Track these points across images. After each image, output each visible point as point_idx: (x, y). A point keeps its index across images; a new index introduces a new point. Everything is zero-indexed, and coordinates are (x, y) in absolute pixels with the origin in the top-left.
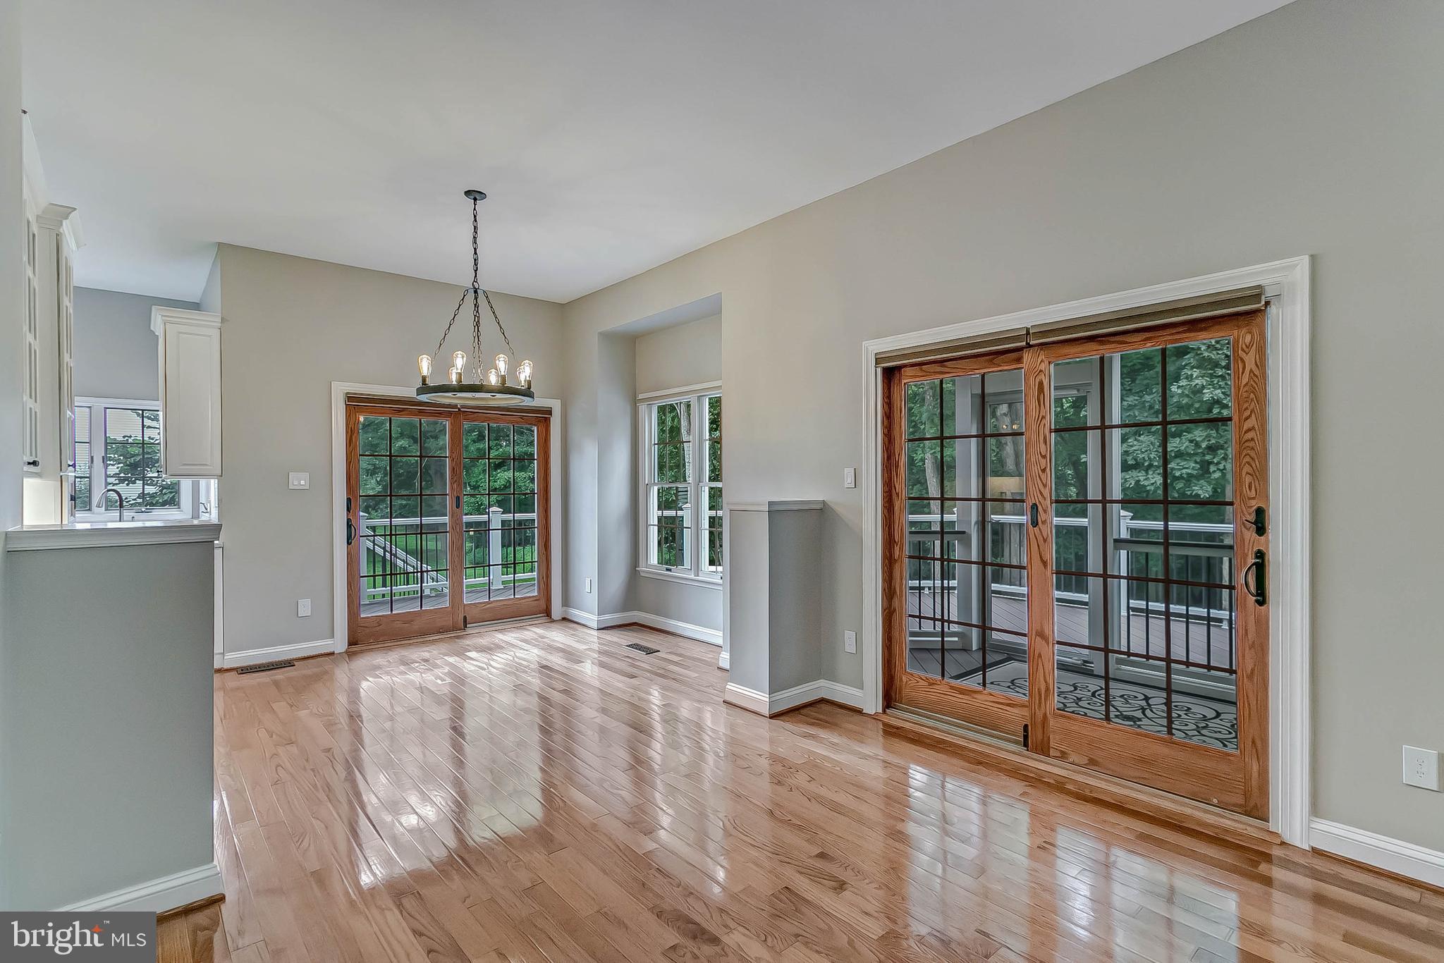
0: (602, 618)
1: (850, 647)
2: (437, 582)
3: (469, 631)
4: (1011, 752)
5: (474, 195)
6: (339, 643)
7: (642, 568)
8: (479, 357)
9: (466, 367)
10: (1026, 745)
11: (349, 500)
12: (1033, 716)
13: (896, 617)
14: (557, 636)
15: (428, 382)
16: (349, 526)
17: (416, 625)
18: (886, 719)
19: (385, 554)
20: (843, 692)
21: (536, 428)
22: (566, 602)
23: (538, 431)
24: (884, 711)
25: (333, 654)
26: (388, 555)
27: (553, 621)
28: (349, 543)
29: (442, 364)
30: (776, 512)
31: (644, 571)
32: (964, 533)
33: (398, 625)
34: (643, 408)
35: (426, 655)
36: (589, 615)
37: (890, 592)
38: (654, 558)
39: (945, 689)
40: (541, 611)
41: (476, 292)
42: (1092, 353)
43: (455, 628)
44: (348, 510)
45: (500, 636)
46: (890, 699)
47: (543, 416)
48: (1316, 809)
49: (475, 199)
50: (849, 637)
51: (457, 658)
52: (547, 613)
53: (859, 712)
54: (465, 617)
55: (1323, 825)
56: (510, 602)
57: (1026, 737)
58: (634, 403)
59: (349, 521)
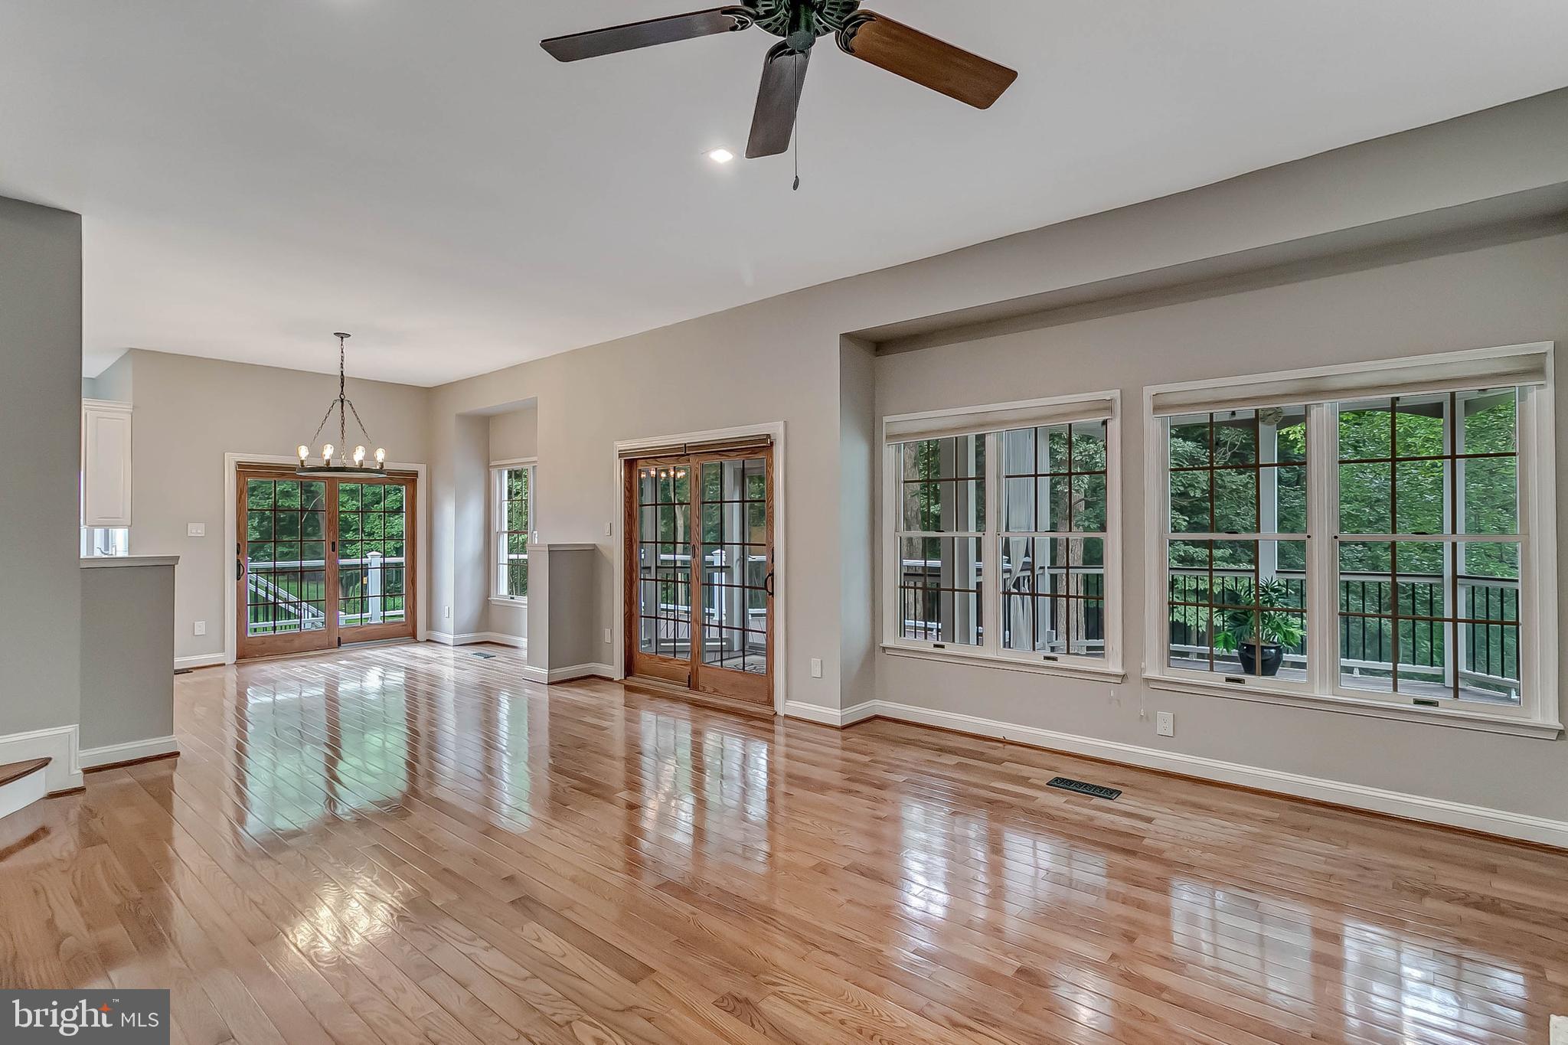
0: (457, 636)
1: (608, 639)
2: (317, 617)
3: (341, 649)
4: (682, 691)
5: (342, 336)
6: (229, 655)
7: (493, 598)
8: (344, 445)
9: (332, 456)
10: (689, 686)
11: (238, 545)
12: (692, 669)
13: (634, 619)
14: (420, 651)
15: (305, 464)
16: (239, 565)
17: (297, 643)
18: (627, 683)
19: (267, 595)
20: (604, 670)
21: (404, 487)
22: (430, 626)
23: (406, 489)
24: (625, 678)
25: (224, 664)
26: (271, 598)
27: (419, 642)
28: (238, 579)
29: (316, 452)
30: (554, 552)
31: (494, 600)
32: (729, 567)
33: (279, 643)
34: (494, 472)
35: (304, 664)
36: (447, 634)
37: (630, 601)
38: (504, 589)
39: (657, 659)
40: (407, 633)
41: (342, 401)
42: (716, 460)
43: (330, 647)
44: (238, 553)
45: (368, 652)
46: (630, 669)
47: (410, 478)
48: (788, 696)
49: (342, 338)
50: (607, 631)
51: (329, 664)
52: (414, 635)
53: (611, 680)
54: (339, 638)
55: (791, 703)
56: (380, 627)
57: (689, 681)
58: (488, 468)
59: (238, 561)
